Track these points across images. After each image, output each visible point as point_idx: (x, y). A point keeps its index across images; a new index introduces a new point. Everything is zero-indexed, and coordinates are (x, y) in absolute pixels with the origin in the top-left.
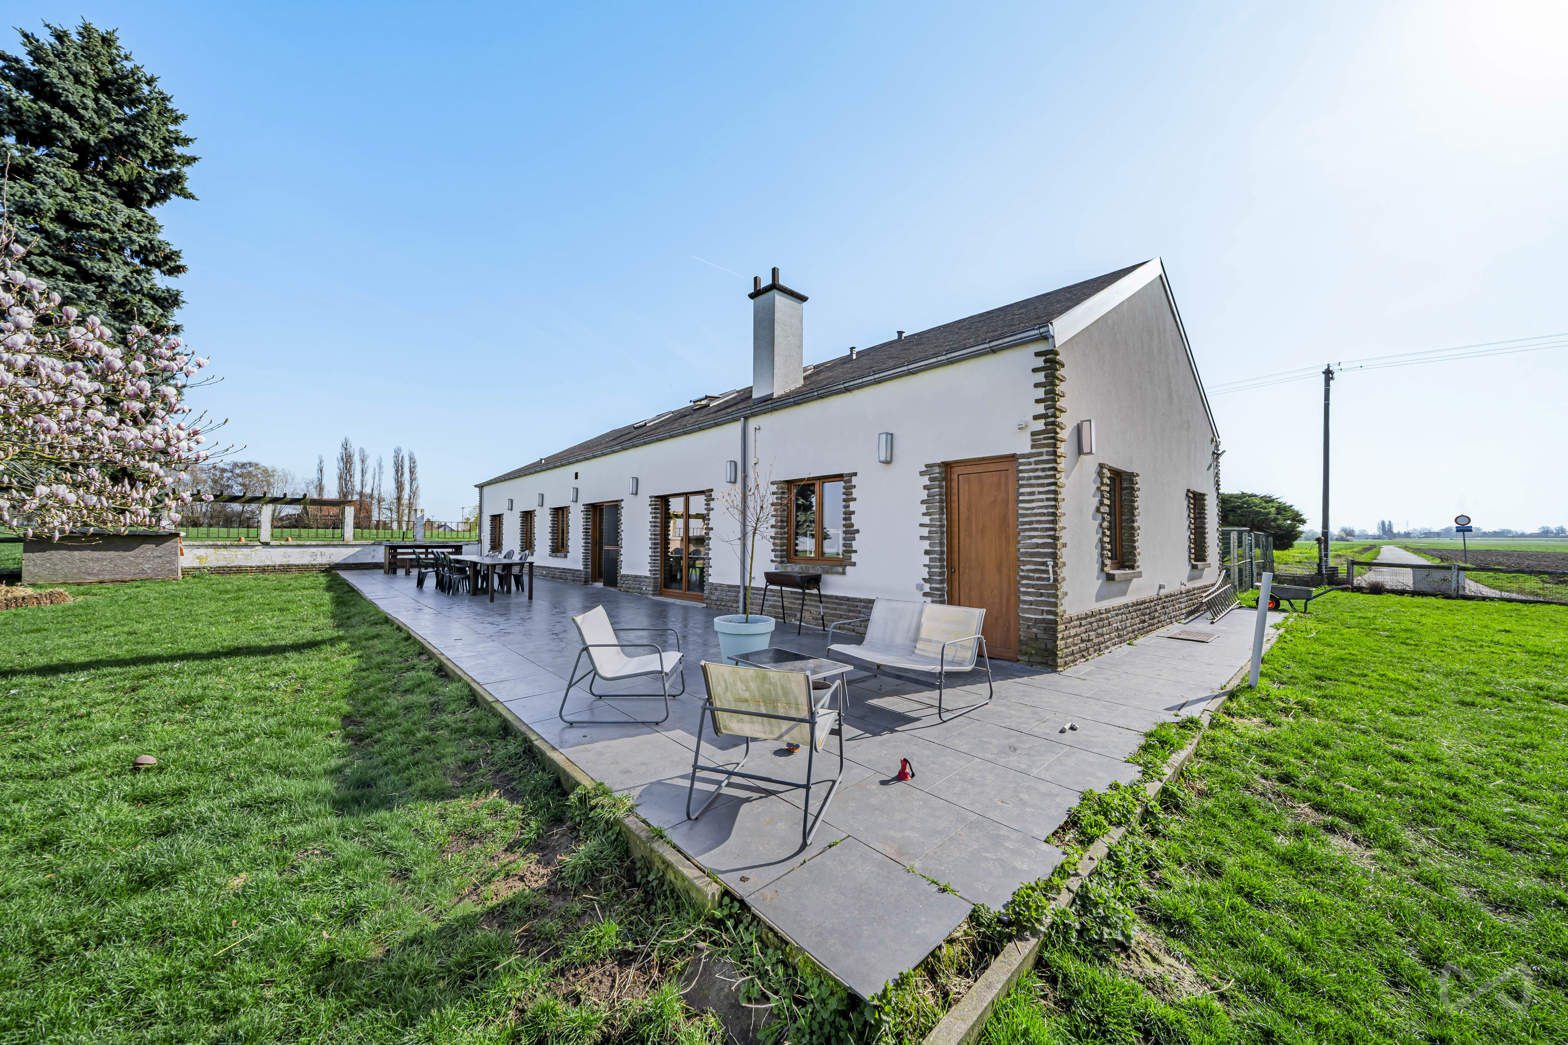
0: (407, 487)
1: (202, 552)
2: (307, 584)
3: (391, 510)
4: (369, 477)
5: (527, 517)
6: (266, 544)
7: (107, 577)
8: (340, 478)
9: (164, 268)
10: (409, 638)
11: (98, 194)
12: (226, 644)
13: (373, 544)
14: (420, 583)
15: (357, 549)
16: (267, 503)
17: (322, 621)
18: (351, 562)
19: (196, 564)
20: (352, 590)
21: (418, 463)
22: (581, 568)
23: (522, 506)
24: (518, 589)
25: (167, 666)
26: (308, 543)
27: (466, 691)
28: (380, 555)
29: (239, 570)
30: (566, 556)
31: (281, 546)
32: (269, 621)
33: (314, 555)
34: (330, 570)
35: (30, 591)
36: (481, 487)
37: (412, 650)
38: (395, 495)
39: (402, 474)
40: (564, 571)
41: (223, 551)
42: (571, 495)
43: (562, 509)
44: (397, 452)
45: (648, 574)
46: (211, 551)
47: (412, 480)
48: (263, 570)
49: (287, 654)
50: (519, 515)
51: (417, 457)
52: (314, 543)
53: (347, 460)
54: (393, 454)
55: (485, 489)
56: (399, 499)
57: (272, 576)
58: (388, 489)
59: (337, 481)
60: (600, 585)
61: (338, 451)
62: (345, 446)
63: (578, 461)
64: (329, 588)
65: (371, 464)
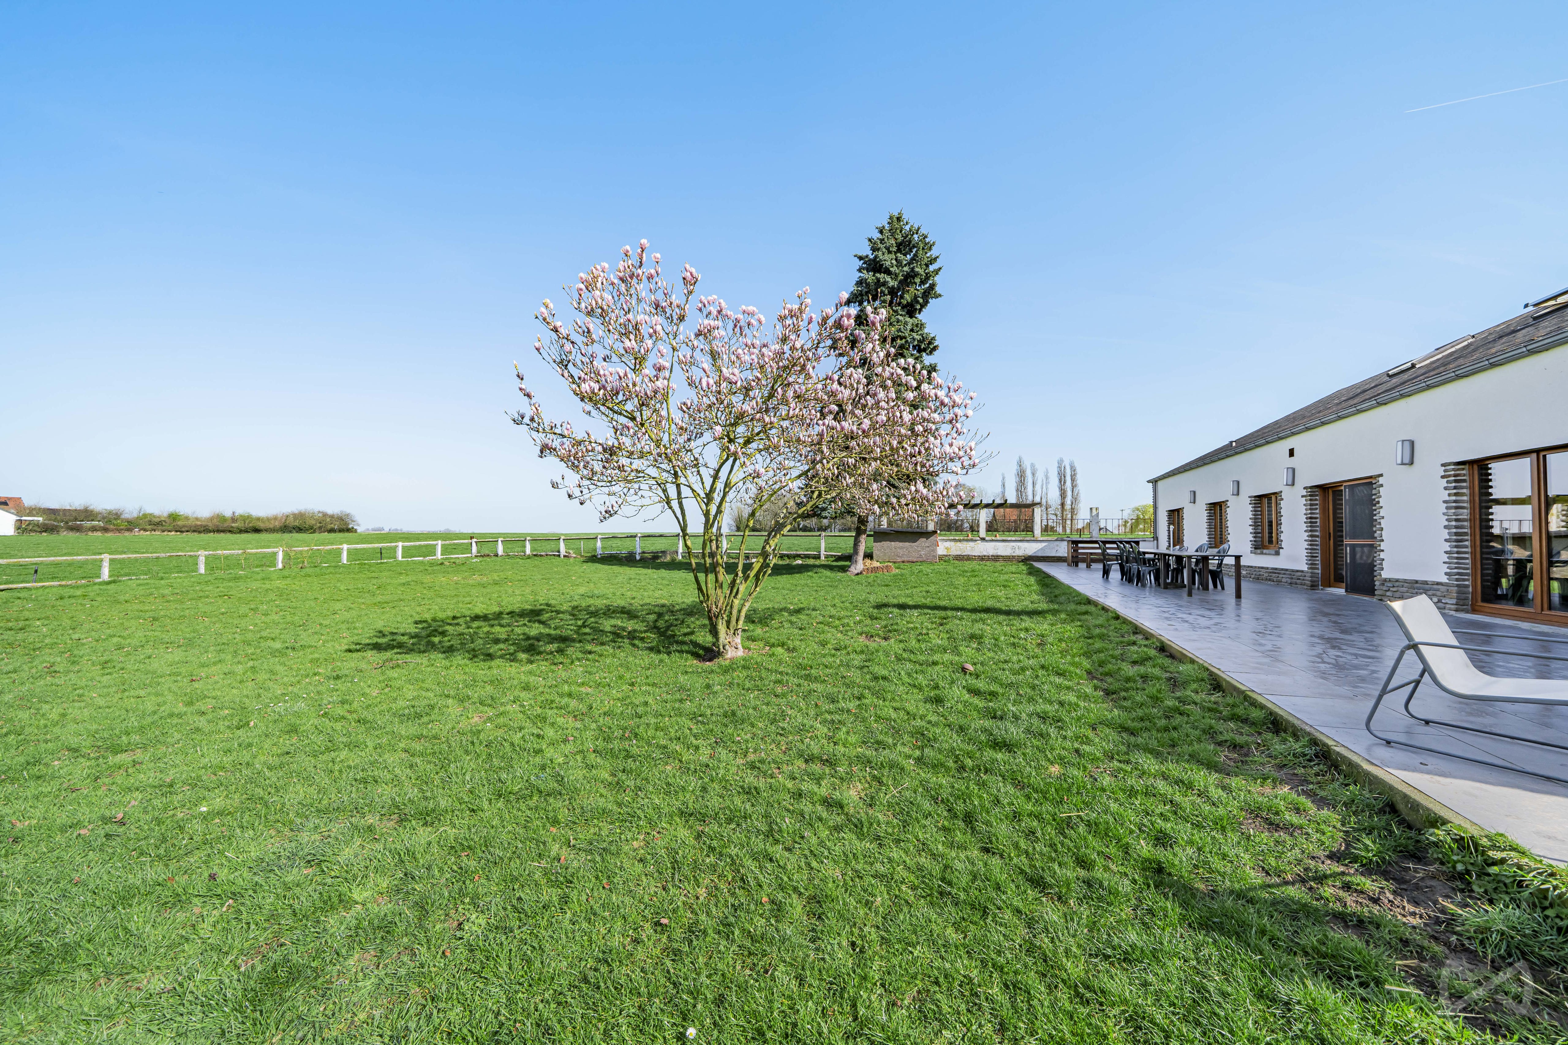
0: (1069, 493)
1: (948, 544)
2: (1014, 570)
3: (1056, 515)
4: (1038, 487)
5: (1217, 510)
6: (983, 539)
7: (906, 559)
8: (1017, 490)
9: (928, 351)
10: (1117, 617)
11: (899, 317)
12: (980, 604)
13: (1056, 540)
14: (1106, 572)
15: (1044, 544)
16: (983, 508)
17: (1035, 597)
18: (1040, 554)
19: (945, 553)
20: (1048, 576)
21: (1078, 471)
22: (1305, 568)
23: (1206, 497)
24: (1215, 586)
25: (955, 613)
26: (1009, 539)
27: (1205, 675)
28: (1063, 550)
29: (968, 558)
30: (1277, 553)
31: (992, 541)
32: (1001, 594)
33: (1013, 548)
34: (1027, 560)
35: (878, 564)
36: (1155, 482)
37: (1125, 628)
38: (1059, 502)
39: (1065, 482)
40: (1275, 571)
41: (959, 544)
42: (1284, 477)
43: (1268, 496)
44: (1060, 462)
45: (1444, 579)
46: (953, 543)
47: (1074, 487)
48: (982, 558)
49: (1023, 617)
50: (1205, 507)
51: (1076, 465)
52: (1013, 539)
53: (1021, 475)
54: (1057, 465)
55: (1160, 483)
56: (1063, 505)
57: (988, 563)
58: (1053, 496)
59: (1015, 493)
60: (1341, 591)
61: (1014, 469)
62: (1020, 464)
63: (1293, 434)
64: (1030, 574)
65: (1040, 476)
